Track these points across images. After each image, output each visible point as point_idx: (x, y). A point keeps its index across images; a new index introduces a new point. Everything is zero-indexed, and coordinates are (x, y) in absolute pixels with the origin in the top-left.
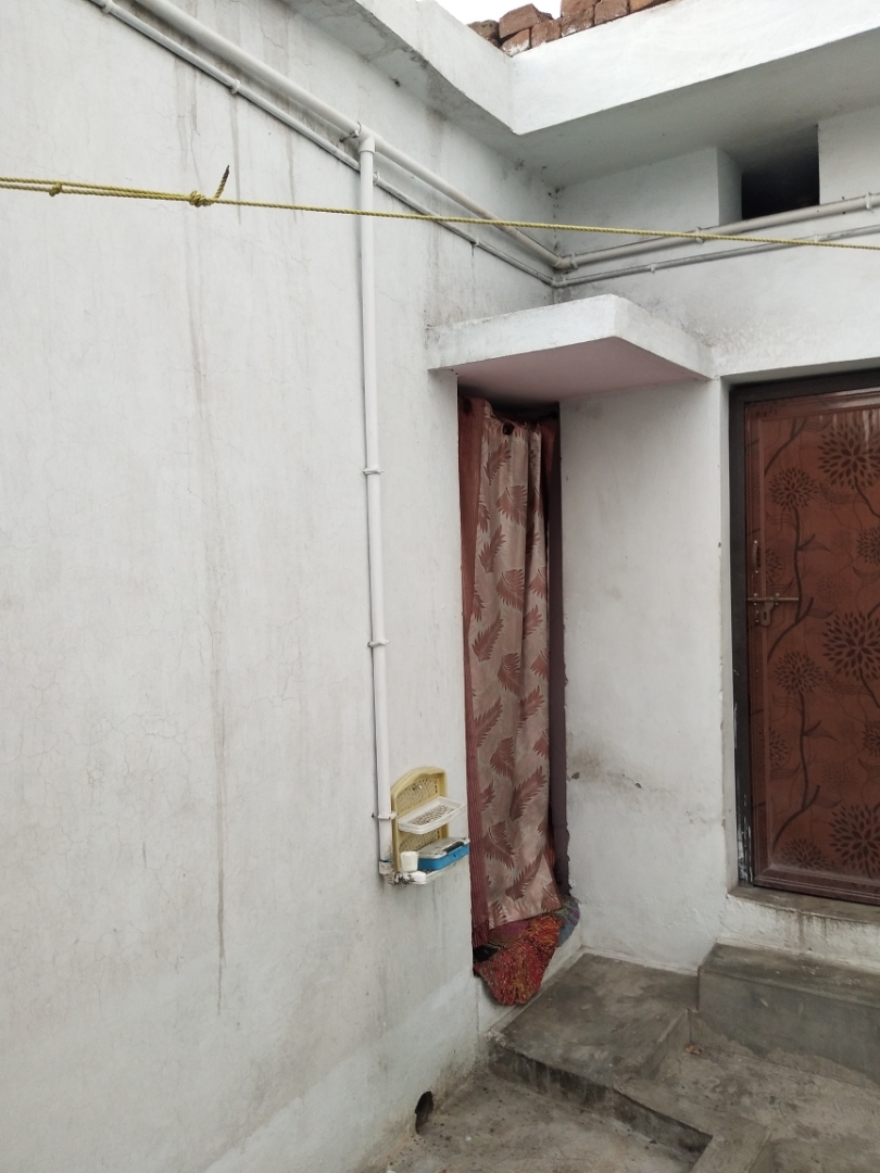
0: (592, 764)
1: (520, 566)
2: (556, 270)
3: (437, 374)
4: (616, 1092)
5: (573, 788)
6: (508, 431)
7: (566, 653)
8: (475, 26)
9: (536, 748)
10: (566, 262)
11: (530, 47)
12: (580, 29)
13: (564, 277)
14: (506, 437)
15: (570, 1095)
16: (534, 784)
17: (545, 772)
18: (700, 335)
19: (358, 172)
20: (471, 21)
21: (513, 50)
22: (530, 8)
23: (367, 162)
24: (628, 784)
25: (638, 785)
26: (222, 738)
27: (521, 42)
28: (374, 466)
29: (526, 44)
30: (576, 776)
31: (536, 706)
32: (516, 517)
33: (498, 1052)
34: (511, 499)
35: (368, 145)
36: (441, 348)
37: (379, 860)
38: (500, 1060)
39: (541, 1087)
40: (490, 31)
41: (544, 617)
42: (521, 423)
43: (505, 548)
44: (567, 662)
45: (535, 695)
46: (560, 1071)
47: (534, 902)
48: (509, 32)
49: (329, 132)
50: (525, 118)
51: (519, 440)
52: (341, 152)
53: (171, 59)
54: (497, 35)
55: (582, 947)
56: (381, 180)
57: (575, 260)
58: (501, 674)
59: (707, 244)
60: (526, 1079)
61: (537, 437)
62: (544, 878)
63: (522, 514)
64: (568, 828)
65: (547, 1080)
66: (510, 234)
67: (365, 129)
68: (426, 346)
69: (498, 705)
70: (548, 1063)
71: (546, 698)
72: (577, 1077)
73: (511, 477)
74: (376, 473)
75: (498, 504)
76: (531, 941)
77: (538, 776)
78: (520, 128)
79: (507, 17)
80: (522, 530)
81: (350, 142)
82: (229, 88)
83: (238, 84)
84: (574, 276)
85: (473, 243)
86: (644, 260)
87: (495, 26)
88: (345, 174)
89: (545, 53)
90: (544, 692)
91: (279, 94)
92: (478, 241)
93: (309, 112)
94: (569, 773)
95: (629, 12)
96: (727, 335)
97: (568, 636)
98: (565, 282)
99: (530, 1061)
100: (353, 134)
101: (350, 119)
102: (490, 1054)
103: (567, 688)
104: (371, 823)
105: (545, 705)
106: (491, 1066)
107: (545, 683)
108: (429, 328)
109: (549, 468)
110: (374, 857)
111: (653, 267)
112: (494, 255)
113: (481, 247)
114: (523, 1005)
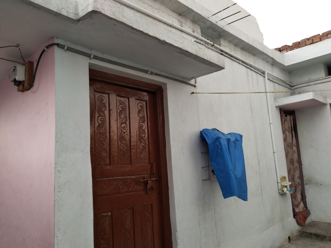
0: (310, 182)
1: (291, 141)
2: (291, 86)
3: (276, 107)
4: (328, 236)
5: (306, 187)
6: (286, 116)
7: (301, 159)
8: (276, 49)
9: (298, 178)
10: (294, 85)
11: (287, 52)
12: (297, 48)
13: (293, 87)
14: (286, 117)
15: (318, 239)
16: (298, 185)
17: (300, 183)
18: (324, 96)
19: (264, 77)
20: (275, 48)
21: (284, 52)
22: (286, 45)
23: (266, 76)
24: (318, 184)
25: (321, 185)
26: (259, 163)
27: (285, 51)
28: (271, 122)
29: (286, 51)
30: (306, 184)
31: (297, 169)
32: (289, 132)
33: (301, 232)
34: (288, 129)
35: (266, 73)
36: (278, 102)
37: (279, 190)
38: (301, 234)
39: (311, 238)
40: (279, 49)
41: (296, 152)
42: (288, 115)
43: (288, 138)
44: (302, 161)
45: (296, 167)
46: (315, 234)
47: (301, 209)
48: (282, 49)
49: (260, 72)
50: (287, 63)
51: (288, 117)
52: (262, 74)
53: (245, 67)
54: (280, 50)
55: (311, 220)
56: (269, 78)
57: (295, 84)
58: (290, 162)
59: (323, 80)
60: (308, 237)
61: (292, 117)
62: (302, 205)
63: (290, 131)
64: (306, 195)
65: (313, 236)
66: (285, 82)
67: (266, 71)
68: (275, 102)
69: (290, 168)
70: (312, 233)
71: (299, 168)
72: (319, 235)
73: (288, 125)
74: (272, 123)
75: (286, 130)
76: (302, 215)
77: (299, 183)
78: (286, 64)
79: (282, 47)
80: (291, 135)
81: (263, 73)
82: (251, 69)
83: (252, 69)
84: (295, 87)
85: (279, 84)
86: (310, 84)
87: (280, 48)
88: (263, 77)
89: (290, 53)
90: (298, 167)
91: (255, 68)
92: (280, 84)
93: (258, 70)
94: (305, 183)
95: (306, 45)
96: (329, 96)
97: (301, 156)
98: (293, 88)
99: (308, 233)
100: (264, 72)
101: (264, 70)
102: (299, 233)
103: (302, 166)
104: (277, 183)
105: (299, 169)
106: (299, 235)
107: (298, 165)
108: (275, 100)
109: (295, 123)
110: (278, 189)
111: (312, 85)
112: (282, 85)
113: (280, 85)
114: (303, 226)
